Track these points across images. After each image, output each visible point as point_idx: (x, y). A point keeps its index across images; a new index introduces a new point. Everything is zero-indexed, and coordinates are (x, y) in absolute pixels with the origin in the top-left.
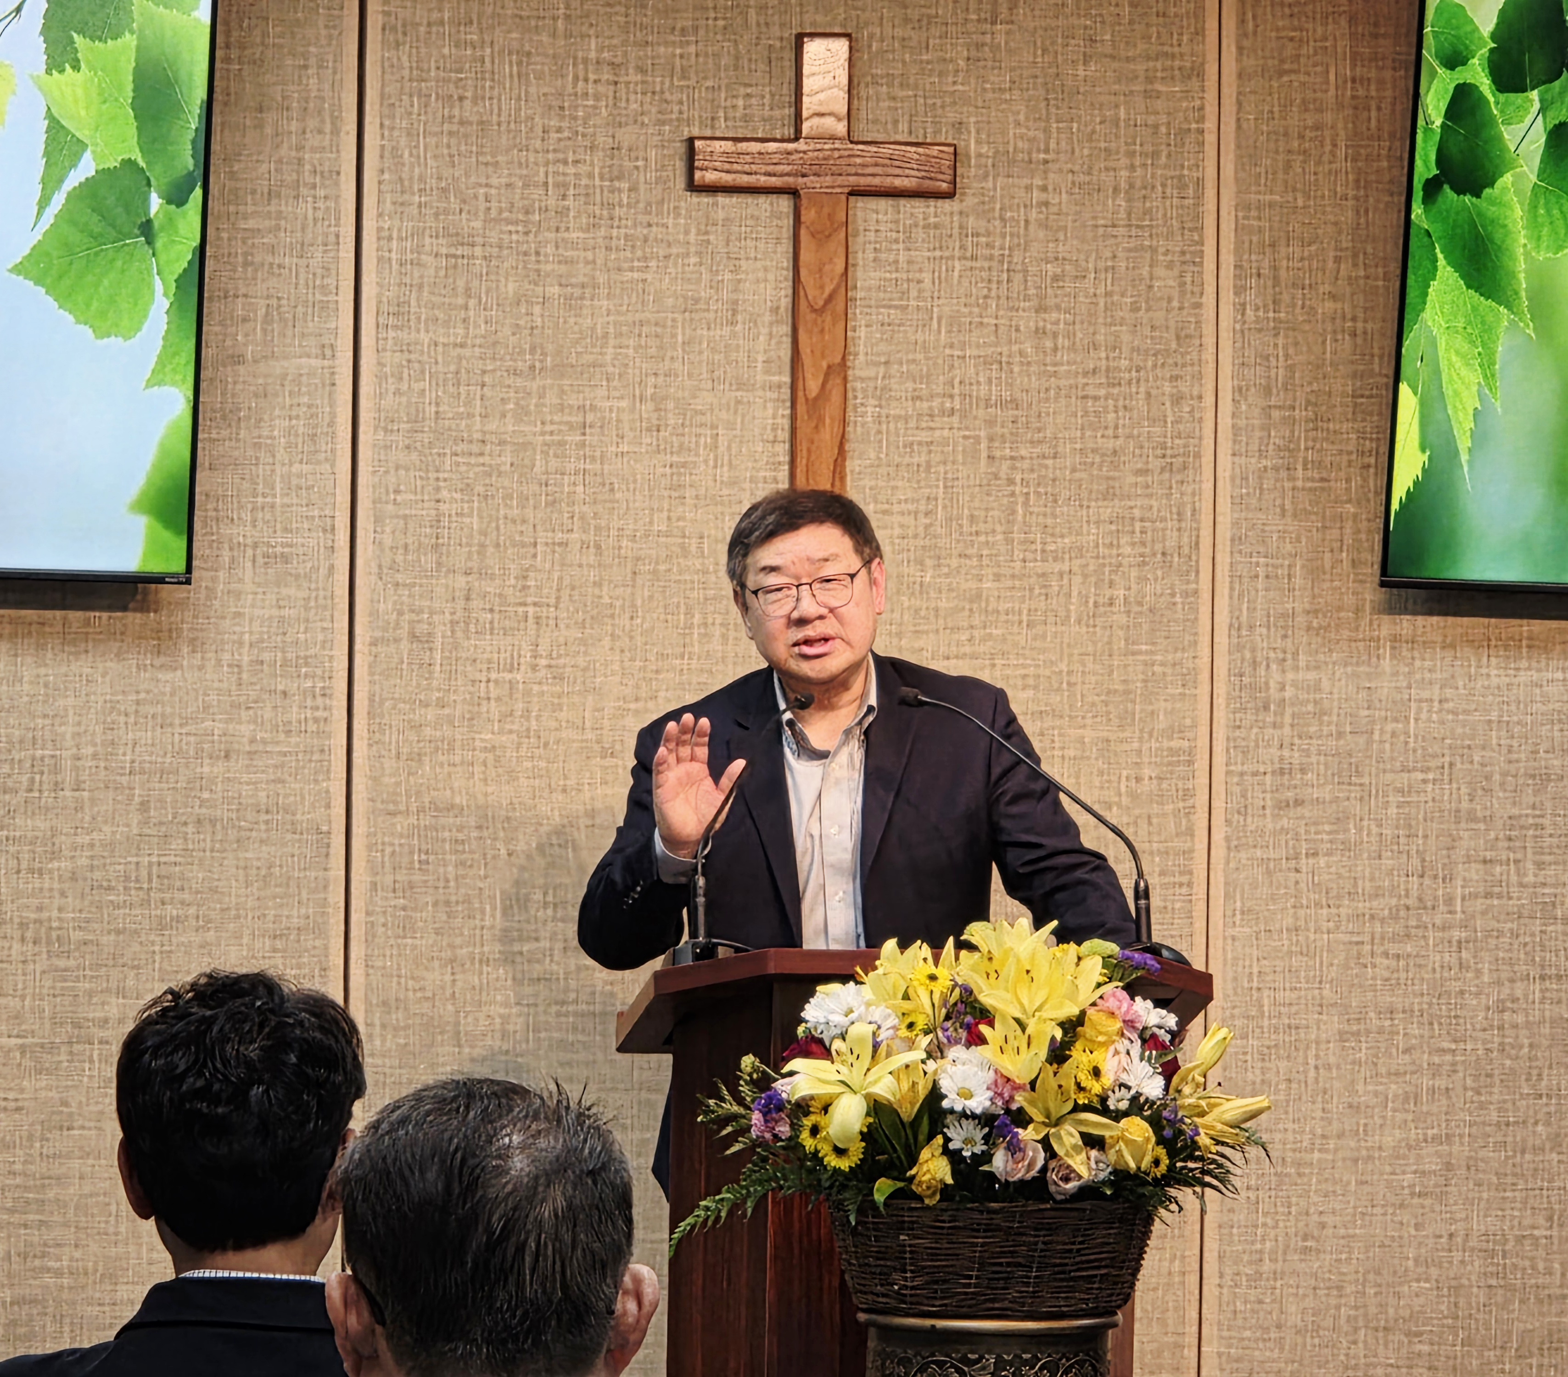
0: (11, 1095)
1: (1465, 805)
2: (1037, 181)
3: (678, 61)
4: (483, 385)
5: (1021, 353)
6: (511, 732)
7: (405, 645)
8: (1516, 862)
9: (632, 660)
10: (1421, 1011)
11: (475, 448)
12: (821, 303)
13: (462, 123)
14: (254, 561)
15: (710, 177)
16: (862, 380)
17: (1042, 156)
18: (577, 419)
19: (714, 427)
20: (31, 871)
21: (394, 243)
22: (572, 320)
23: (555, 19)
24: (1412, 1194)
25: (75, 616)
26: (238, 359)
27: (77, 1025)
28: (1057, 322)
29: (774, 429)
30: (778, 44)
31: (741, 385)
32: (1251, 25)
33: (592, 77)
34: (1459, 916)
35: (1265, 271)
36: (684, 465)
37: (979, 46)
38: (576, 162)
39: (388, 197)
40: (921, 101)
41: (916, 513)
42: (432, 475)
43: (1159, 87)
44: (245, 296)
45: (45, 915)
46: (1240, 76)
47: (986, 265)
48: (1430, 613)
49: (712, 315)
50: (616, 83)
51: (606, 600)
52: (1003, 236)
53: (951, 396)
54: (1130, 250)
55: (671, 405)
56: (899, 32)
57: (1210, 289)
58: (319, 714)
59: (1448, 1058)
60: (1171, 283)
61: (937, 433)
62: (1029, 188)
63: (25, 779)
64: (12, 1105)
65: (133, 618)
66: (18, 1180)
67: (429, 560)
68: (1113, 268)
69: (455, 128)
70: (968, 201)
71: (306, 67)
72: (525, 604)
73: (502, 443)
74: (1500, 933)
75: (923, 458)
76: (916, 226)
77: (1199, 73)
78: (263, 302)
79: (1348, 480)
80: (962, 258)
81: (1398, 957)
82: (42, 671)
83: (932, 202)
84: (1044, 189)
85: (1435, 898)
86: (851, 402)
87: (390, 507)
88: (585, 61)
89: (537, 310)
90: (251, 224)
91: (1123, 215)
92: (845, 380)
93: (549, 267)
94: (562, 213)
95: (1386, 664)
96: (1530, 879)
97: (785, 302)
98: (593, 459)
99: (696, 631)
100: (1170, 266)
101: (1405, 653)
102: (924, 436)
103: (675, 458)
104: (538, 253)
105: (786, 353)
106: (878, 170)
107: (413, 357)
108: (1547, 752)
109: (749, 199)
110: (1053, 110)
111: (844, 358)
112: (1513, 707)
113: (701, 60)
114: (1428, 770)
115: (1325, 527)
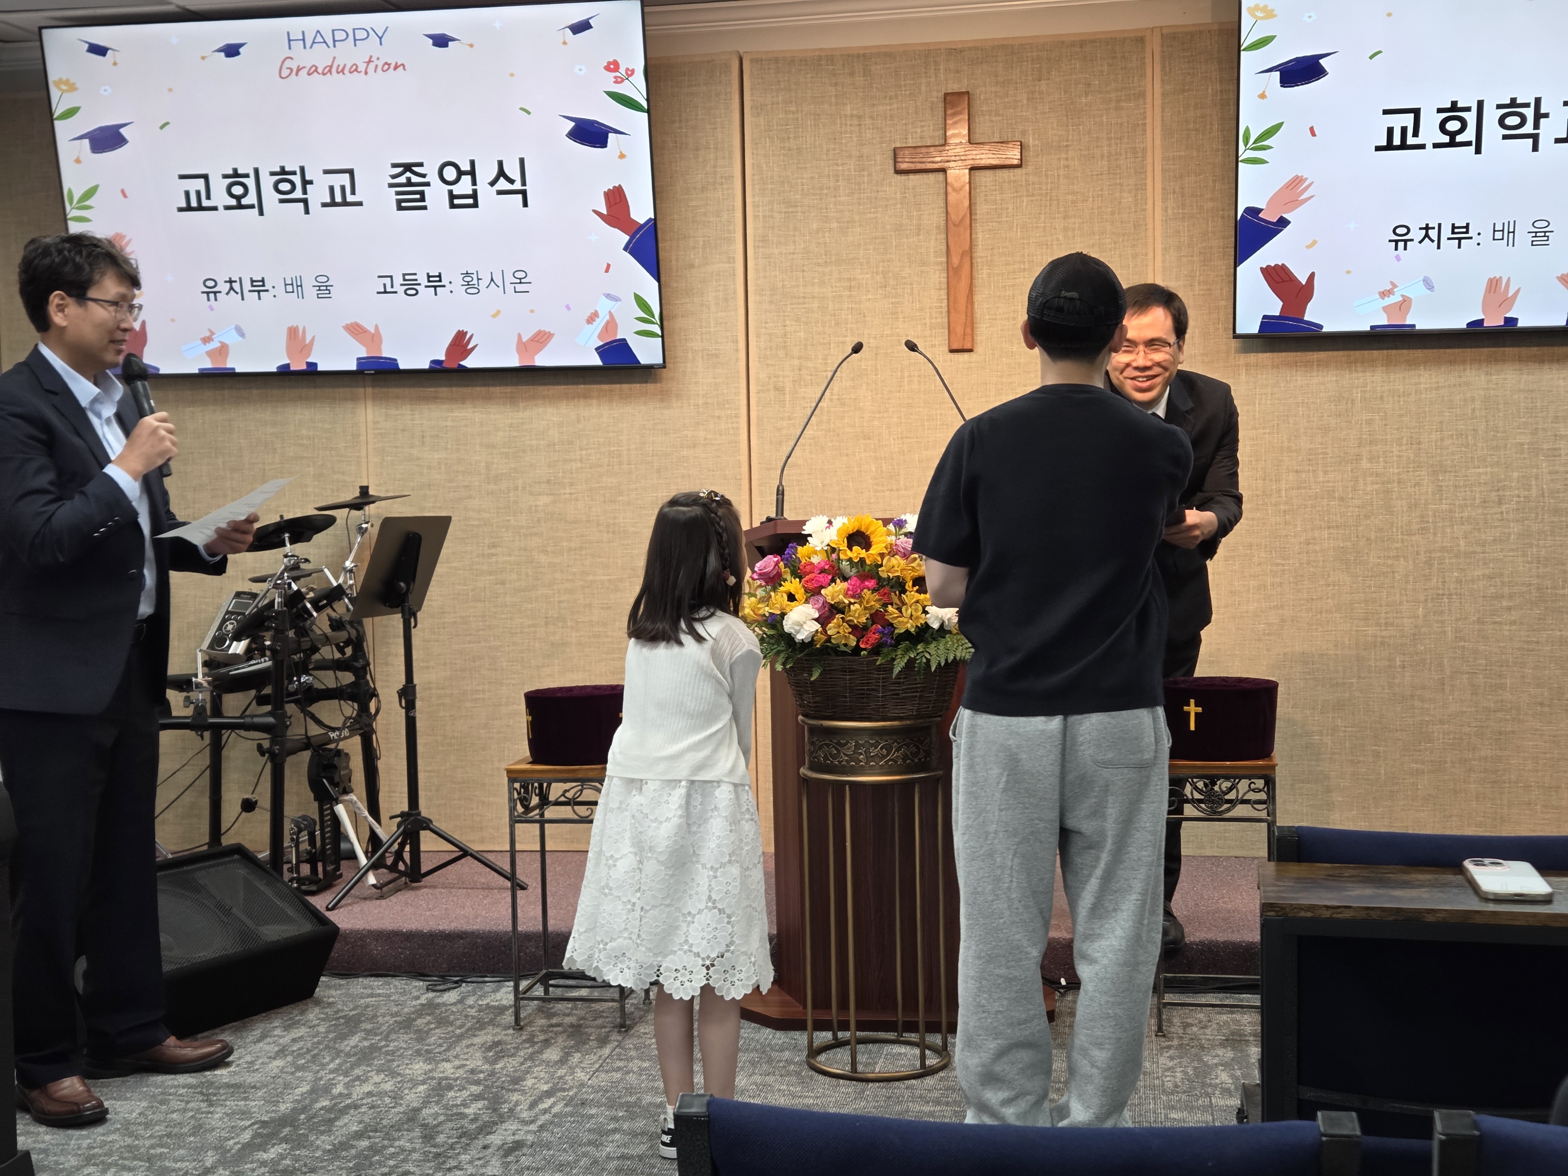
0: (605, 602)
1: (1286, 444)
2: (1064, 156)
3: (888, 112)
4: (803, 271)
5: (1058, 240)
6: (822, 430)
7: (772, 393)
8: (1314, 471)
9: (877, 394)
10: (1266, 545)
11: (801, 301)
12: (958, 222)
13: (789, 150)
14: (703, 358)
15: (904, 166)
16: (981, 257)
17: (1065, 143)
18: (847, 284)
19: (911, 284)
20: (611, 501)
21: (761, 209)
22: (843, 239)
23: (830, 97)
24: (1264, 634)
25: (625, 387)
26: (692, 266)
27: (633, 570)
28: (1075, 223)
29: (940, 283)
30: (935, 100)
31: (924, 263)
32: (1168, 69)
33: (848, 123)
34: (1284, 498)
35: (1177, 190)
36: (898, 303)
37: (1033, 92)
38: (842, 164)
39: (757, 186)
40: (1005, 122)
41: (1008, 319)
42: (782, 314)
43: (1123, 104)
44: (694, 237)
45: (617, 521)
46: (1163, 94)
47: (1039, 198)
48: (1266, 352)
49: (908, 232)
50: (860, 125)
51: (864, 367)
52: (1047, 184)
53: (1024, 262)
54: (1110, 185)
55: (890, 275)
56: (994, 89)
57: (1150, 201)
58: (734, 425)
59: (1280, 567)
60: (1131, 200)
61: (1018, 280)
62: (1059, 159)
63: (606, 461)
64: (605, 606)
65: (650, 387)
66: (610, 639)
67: (781, 353)
68: (1102, 195)
69: (786, 152)
70: (1029, 168)
71: (716, 128)
72: (826, 371)
73: (813, 297)
74: (1306, 506)
75: (1011, 293)
76: (1004, 182)
77: (1142, 95)
78: (701, 239)
79: (1221, 289)
80: (1028, 196)
81: (1253, 519)
82: (612, 412)
83: (1012, 170)
84: (1067, 159)
85: (1272, 490)
86: (975, 269)
87: (763, 330)
88: (846, 116)
89: (827, 235)
90: (694, 204)
91: (1106, 168)
92: (971, 258)
93: (832, 214)
94: (837, 188)
95: (1243, 377)
96: (1322, 479)
97: (943, 223)
98: (856, 303)
99: (906, 380)
100: (1130, 192)
101: (1253, 372)
102: (1011, 282)
103: (894, 300)
104: (827, 209)
105: (944, 248)
106: (982, 156)
107: (772, 260)
108: (1328, 416)
109: (925, 176)
110: (1070, 121)
111: (971, 248)
112: (1310, 395)
113: (900, 111)
114: (1264, 428)
115: (1210, 313)
